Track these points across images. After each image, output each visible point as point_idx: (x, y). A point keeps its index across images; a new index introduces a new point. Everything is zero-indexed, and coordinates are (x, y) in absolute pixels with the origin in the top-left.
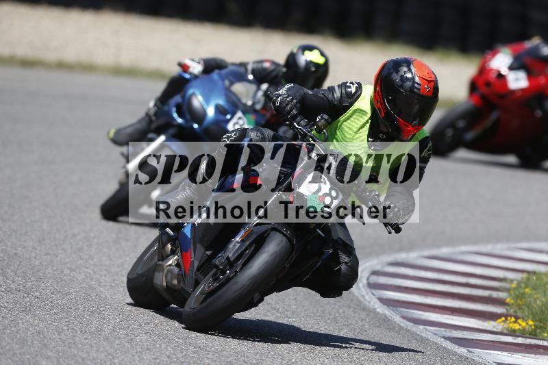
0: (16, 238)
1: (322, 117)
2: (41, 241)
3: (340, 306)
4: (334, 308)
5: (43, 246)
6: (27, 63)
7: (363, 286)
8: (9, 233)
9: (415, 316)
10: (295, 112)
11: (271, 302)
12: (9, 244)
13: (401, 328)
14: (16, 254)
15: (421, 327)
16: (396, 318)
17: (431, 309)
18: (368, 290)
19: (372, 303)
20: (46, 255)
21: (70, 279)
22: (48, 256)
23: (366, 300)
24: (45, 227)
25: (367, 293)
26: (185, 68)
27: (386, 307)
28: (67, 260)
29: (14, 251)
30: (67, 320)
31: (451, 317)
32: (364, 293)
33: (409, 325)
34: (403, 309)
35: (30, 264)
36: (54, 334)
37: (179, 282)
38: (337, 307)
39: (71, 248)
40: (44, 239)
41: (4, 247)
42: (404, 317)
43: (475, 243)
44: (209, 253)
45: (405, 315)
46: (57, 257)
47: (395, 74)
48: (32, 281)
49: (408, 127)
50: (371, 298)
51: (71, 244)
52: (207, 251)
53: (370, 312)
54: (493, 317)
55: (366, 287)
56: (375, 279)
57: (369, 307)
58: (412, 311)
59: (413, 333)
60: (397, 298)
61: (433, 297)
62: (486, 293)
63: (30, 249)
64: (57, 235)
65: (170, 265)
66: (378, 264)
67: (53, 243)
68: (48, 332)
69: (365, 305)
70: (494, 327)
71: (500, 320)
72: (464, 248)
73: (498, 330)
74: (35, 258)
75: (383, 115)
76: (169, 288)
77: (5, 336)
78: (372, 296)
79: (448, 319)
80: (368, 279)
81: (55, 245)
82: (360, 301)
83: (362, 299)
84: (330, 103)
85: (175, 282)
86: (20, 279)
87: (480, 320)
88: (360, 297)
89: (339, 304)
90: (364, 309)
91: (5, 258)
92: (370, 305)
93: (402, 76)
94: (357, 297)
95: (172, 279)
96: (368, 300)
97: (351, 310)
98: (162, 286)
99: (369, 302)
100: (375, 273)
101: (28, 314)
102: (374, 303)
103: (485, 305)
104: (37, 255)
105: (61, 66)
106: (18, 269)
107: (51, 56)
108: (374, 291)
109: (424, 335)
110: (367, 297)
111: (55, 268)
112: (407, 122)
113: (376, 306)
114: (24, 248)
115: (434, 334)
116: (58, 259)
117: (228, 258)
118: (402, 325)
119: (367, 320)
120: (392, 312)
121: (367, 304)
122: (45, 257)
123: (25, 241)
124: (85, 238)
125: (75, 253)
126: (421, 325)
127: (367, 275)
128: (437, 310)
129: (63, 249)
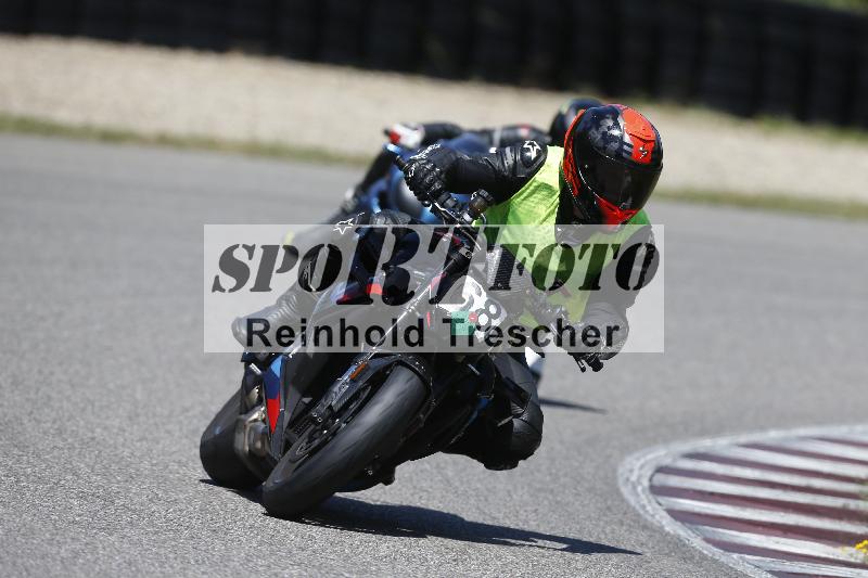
0: (93, 413)
1: (478, 194)
2: (132, 418)
3: (606, 522)
4: (597, 525)
5: (135, 427)
6: (110, 137)
7: (643, 491)
8: (82, 405)
9: (725, 539)
10: (437, 186)
11: (497, 515)
12: (82, 423)
13: (704, 557)
14: (93, 439)
15: (735, 556)
16: (697, 543)
17: (751, 527)
18: (651, 497)
19: (657, 517)
20: (140, 440)
21: (179, 479)
22: (144, 443)
23: (647, 512)
24: (139, 396)
25: (650, 502)
26: (394, 138)
27: (679, 523)
28: (174, 449)
29: (90, 435)
30: (173, 543)
31: (783, 540)
32: (645, 502)
33: (717, 553)
34: (707, 528)
35: (116, 455)
36: (153, 565)
37: (263, 443)
38: (602, 523)
39: (181, 429)
40: (137, 415)
41: (74, 428)
42: (708, 540)
43: (819, 423)
44: (307, 400)
45: (708, 536)
46: (158, 443)
47: (593, 130)
48: (119, 482)
49: (614, 210)
50: (654, 509)
51: (180, 422)
52: (304, 396)
53: (654, 531)
54: (851, 540)
55: (647, 492)
56: (661, 479)
57: (652, 524)
58: (720, 530)
59: (723, 564)
60: (697, 510)
61: (755, 508)
62: (838, 503)
63: (115, 431)
64: (159, 409)
65: (256, 420)
66: (666, 455)
67: (151, 421)
68: (144, 562)
69: (646, 520)
70: (851, 555)
71: (861, 545)
72: (802, 432)
73: (858, 561)
74: (123, 445)
75: (577, 192)
76: (252, 454)
77: (75, 568)
78: (657, 506)
79: (777, 543)
80: (651, 480)
81: (156, 424)
82: (639, 515)
83: (642, 512)
84: (497, 173)
85: (259, 445)
86: (99, 478)
87: (829, 544)
88: (638, 507)
89: (605, 519)
90: (645, 527)
91: (77, 445)
92: (654, 521)
93: (604, 134)
94: (634, 508)
95: (255, 441)
96: (651, 512)
97: (624, 528)
98: (243, 450)
99: (653, 516)
100: (661, 470)
101: (111, 535)
102: (661, 517)
103: (837, 522)
104: (125, 440)
105: (164, 141)
106: (96, 463)
107: (147, 126)
108: (661, 499)
109: (740, 569)
110: (649, 508)
111: (155, 462)
112: (613, 204)
113: (664, 523)
114: (105, 428)
115: (756, 567)
116: (160, 446)
117: (330, 407)
118: (705, 552)
119: (650, 545)
120: (690, 532)
121: (649, 518)
122: (139, 444)
123: (108, 418)
124: (201, 413)
125: (187, 437)
126: (734, 552)
127: (649, 473)
128: (760, 529)
129: (168, 432)
